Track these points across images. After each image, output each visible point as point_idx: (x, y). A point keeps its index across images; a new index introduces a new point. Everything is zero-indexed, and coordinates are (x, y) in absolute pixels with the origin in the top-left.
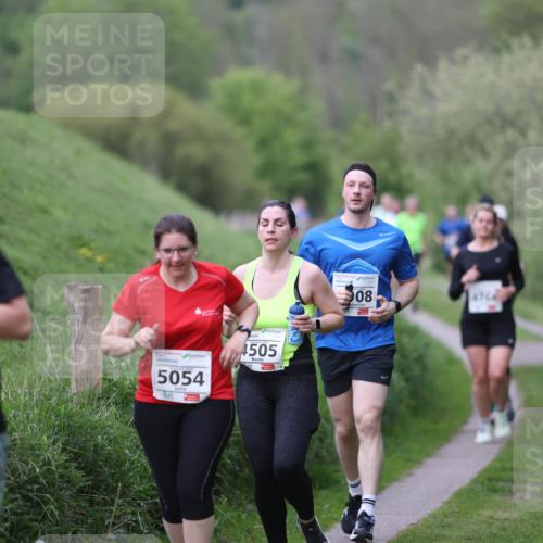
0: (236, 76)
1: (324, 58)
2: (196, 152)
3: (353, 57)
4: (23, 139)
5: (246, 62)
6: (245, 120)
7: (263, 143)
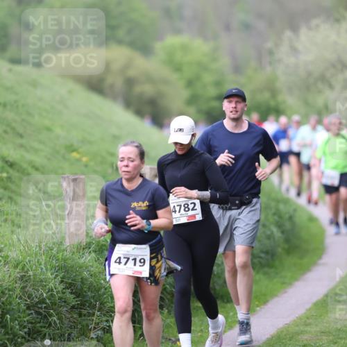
0: (172, 41)
1: (228, 28)
2: (147, 90)
3: (247, 27)
4: (34, 84)
5: (178, 32)
6: (178, 68)
7: (190, 83)
